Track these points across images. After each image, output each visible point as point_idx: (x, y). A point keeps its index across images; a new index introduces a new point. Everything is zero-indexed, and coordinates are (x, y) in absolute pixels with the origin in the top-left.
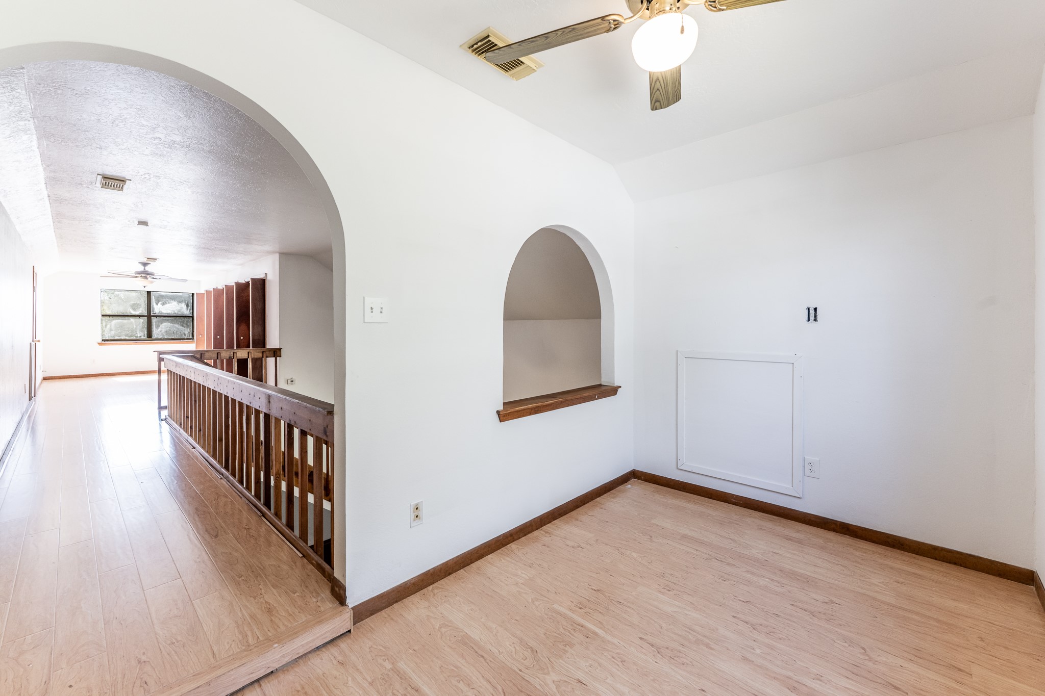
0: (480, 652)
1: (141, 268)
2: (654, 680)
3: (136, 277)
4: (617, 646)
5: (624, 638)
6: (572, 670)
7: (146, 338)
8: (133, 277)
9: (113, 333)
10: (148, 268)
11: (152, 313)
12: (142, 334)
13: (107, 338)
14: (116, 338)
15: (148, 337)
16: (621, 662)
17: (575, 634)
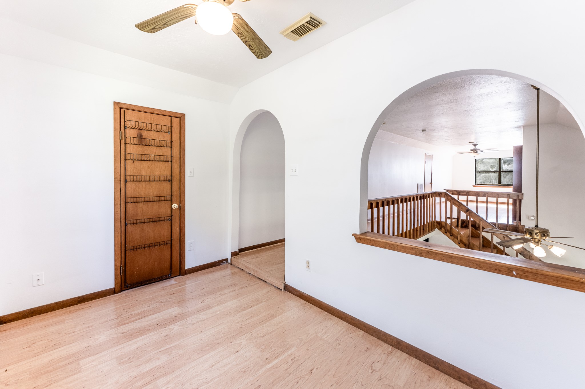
0: (264, 321)
1: (473, 147)
2: (227, 383)
3: (471, 152)
4: (256, 371)
5: (262, 377)
6: (246, 349)
7: (498, 184)
8: (469, 152)
9: (481, 180)
10: (477, 147)
11: (501, 170)
12: (496, 182)
13: (478, 183)
14: (483, 183)
15: (499, 184)
16: (245, 371)
17: (270, 354)
